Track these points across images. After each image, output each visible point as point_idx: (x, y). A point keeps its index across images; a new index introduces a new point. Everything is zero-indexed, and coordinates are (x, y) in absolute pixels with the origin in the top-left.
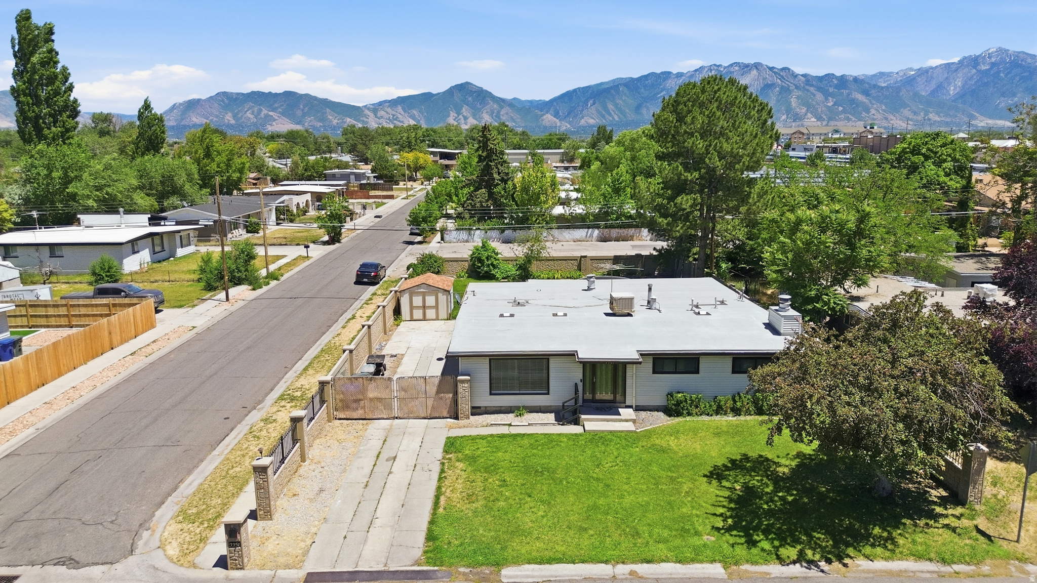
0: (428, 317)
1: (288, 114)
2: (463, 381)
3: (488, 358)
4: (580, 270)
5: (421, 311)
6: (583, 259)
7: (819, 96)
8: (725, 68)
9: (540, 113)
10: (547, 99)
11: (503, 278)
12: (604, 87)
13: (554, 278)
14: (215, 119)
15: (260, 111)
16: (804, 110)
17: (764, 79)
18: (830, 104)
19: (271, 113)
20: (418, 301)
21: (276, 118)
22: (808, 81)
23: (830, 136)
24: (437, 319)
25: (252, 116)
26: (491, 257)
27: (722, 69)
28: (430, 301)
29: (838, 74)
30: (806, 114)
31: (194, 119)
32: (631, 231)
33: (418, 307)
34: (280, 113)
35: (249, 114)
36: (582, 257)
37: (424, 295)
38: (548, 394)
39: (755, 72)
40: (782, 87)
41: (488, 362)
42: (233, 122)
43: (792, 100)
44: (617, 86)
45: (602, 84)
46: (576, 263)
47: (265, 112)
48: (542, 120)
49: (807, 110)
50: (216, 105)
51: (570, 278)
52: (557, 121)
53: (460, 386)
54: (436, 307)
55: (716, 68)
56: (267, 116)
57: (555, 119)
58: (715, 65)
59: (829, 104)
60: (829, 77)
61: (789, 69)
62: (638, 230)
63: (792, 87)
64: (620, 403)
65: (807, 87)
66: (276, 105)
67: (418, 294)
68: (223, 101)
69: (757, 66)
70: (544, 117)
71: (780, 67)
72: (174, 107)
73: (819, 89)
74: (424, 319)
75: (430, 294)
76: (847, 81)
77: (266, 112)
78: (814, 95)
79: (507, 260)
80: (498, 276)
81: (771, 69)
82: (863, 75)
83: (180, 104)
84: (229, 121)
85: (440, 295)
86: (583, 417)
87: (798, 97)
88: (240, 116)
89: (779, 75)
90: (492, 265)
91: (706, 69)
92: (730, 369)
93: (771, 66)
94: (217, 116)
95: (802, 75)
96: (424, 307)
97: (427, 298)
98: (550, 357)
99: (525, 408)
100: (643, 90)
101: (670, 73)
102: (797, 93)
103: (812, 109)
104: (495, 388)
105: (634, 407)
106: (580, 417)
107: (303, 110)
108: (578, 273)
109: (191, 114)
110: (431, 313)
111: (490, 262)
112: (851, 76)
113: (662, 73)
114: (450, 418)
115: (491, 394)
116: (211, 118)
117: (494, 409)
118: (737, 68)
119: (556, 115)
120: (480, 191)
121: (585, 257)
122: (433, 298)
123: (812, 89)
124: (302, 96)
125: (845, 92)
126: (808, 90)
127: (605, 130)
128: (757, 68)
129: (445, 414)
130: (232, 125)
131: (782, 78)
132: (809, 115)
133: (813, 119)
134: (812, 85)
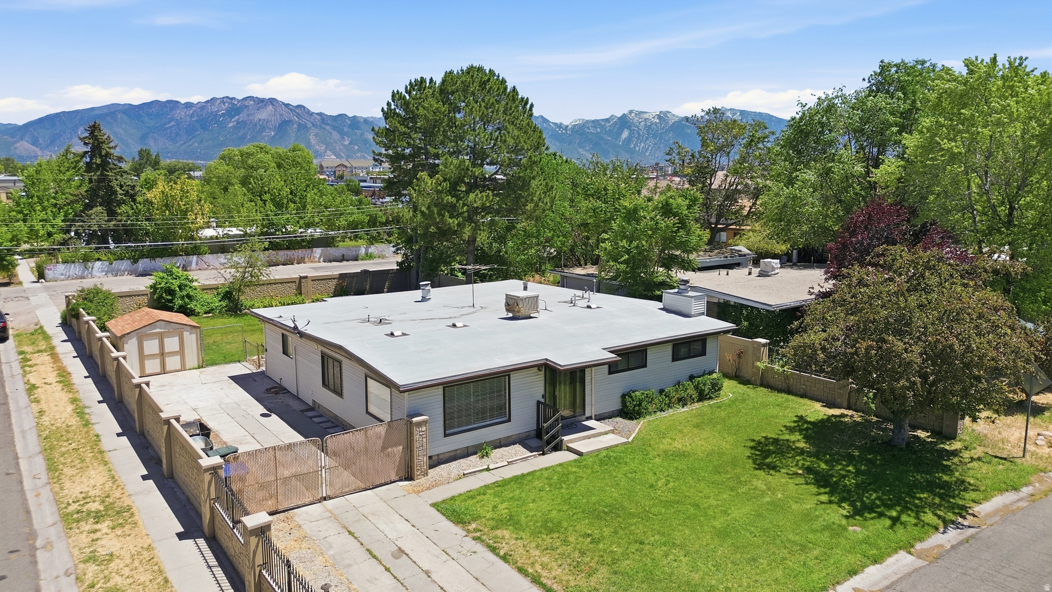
0: (168, 368)
2: (419, 424)
3: (441, 387)
4: (301, 294)
5: (157, 361)
6: (303, 281)
7: (336, 135)
8: (239, 101)
9: (10, 139)
10: (21, 124)
11: (206, 313)
12: (96, 112)
13: (272, 306)
16: (323, 147)
17: (281, 115)
18: (347, 143)
20: (151, 347)
22: (323, 119)
23: (371, 169)
24: (183, 368)
26: (186, 286)
27: (236, 103)
28: (172, 344)
29: (350, 115)
30: (325, 152)
32: (299, 253)
33: (152, 356)
36: (301, 278)
37: (161, 338)
38: (509, 420)
39: (270, 107)
40: (299, 125)
41: (441, 392)
43: (311, 137)
44: (114, 113)
45: (93, 109)
46: (294, 286)
48: (16, 148)
49: (326, 148)
51: (292, 304)
52: (38, 149)
53: (416, 431)
54: (181, 352)
55: (229, 100)
57: (34, 148)
58: (227, 97)
59: (345, 143)
60: (342, 116)
61: (304, 107)
62: (309, 251)
63: (309, 125)
64: (580, 415)
65: (323, 126)
67: (151, 336)
69: (272, 101)
70: (18, 145)
71: (295, 104)
73: (334, 128)
74: (164, 371)
75: (170, 334)
76: (359, 122)
78: (331, 134)
79: (205, 289)
80: (198, 310)
81: (287, 105)
82: (372, 117)
85: (186, 334)
86: (565, 438)
87: (316, 135)
89: (296, 112)
90: (189, 296)
91: (218, 102)
92: (670, 358)
93: (286, 102)
95: (317, 114)
96: (162, 355)
97: (166, 341)
98: (511, 373)
99: (489, 443)
100: (146, 119)
101: (177, 102)
102: (314, 131)
103: (329, 146)
104: (450, 427)
105: (593, 417)
106: (562, 440)
108: (300, 298)
110: (173, 362)
111: (184, 293)
112: (362, 117)
113: (168, 101)
114: (401, 480)
115: (446, 435)
117: (448, 455)
118: (252, 103)
119: (35, 142)
120: (95, 209)
121: (306, 277)
122: (176, 339)
123: (328, 127)
125: (359, 132)
126: (324, 129)
127: (149, 154)
128: (272, 104)
129: (393, 478)
131: (298, 115)
132: (329, 153)
133: (333, 157)
134: (328, 124)
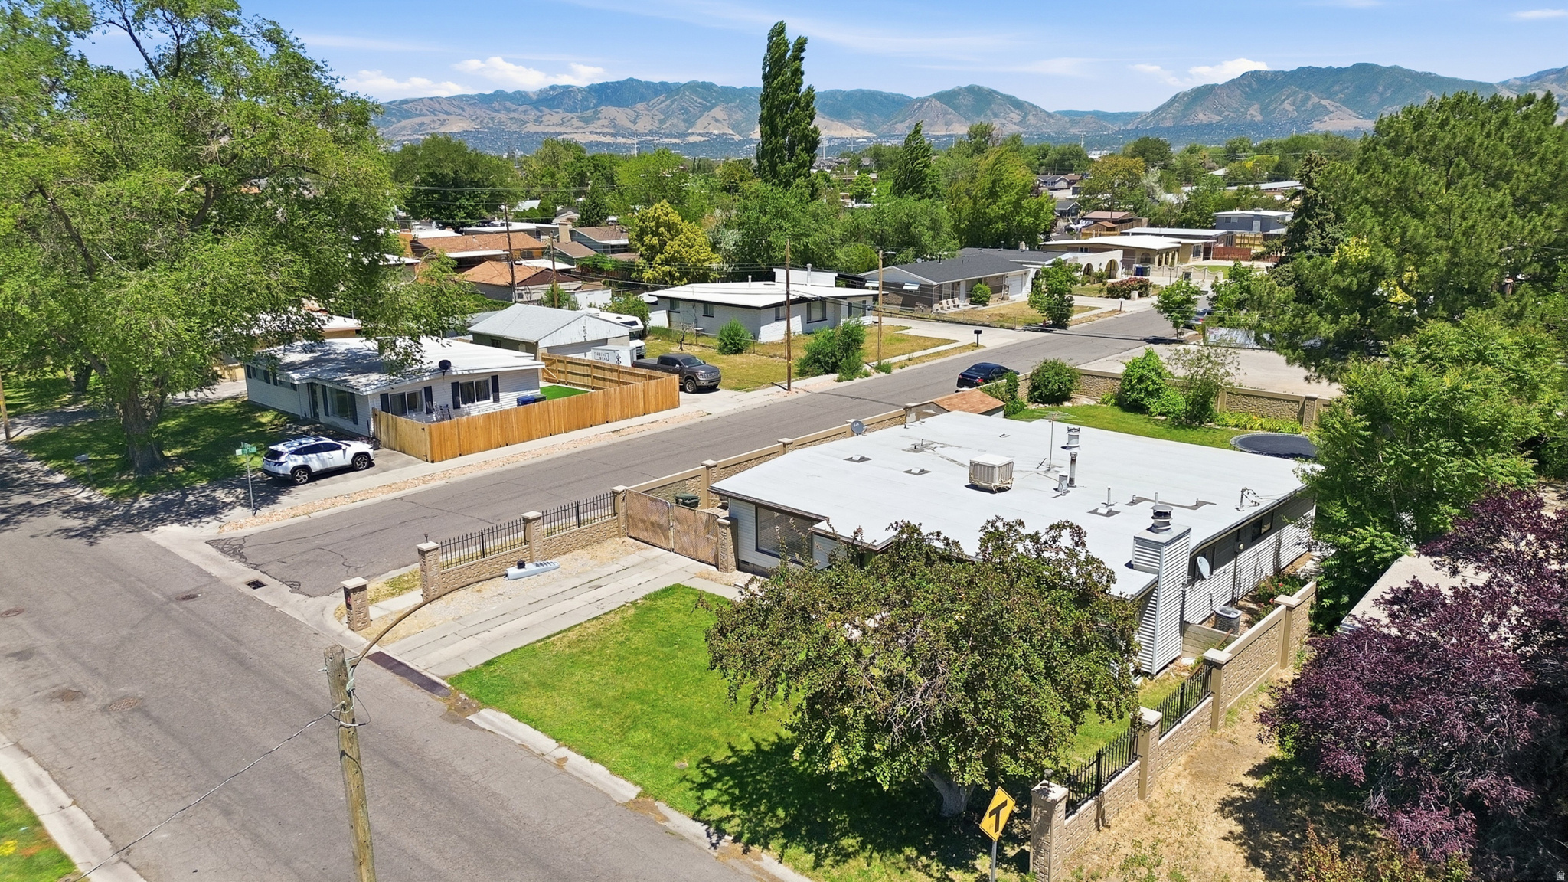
1: (1354, 103)
14: (1232, 114)
15: (1307, 98)
19: (1324, 102)
21: (1332, 109)
25: (1290, 108)
31: (1201, 116)
34: (1341, 101)
35: (1287, 106)
36: (1308, 398)
42: (1259, 118)
46: (1296, 407)
47: (1314, 99)
50: (1238, 92)
56: (1316, 106)
66: (1336, 88)
68: (1250, 86)
72: (1174, 100)
77: (1317, 100)
83: (1185, 94)
84: (1253, 116)
88: (1271, 108)
94: (1236, 111)
107: (1381, 95)
109: (1198, 109)
116: (1226, 113)
121: (1314, 399)
124: (1384, 70)
130: (1256, 124)
